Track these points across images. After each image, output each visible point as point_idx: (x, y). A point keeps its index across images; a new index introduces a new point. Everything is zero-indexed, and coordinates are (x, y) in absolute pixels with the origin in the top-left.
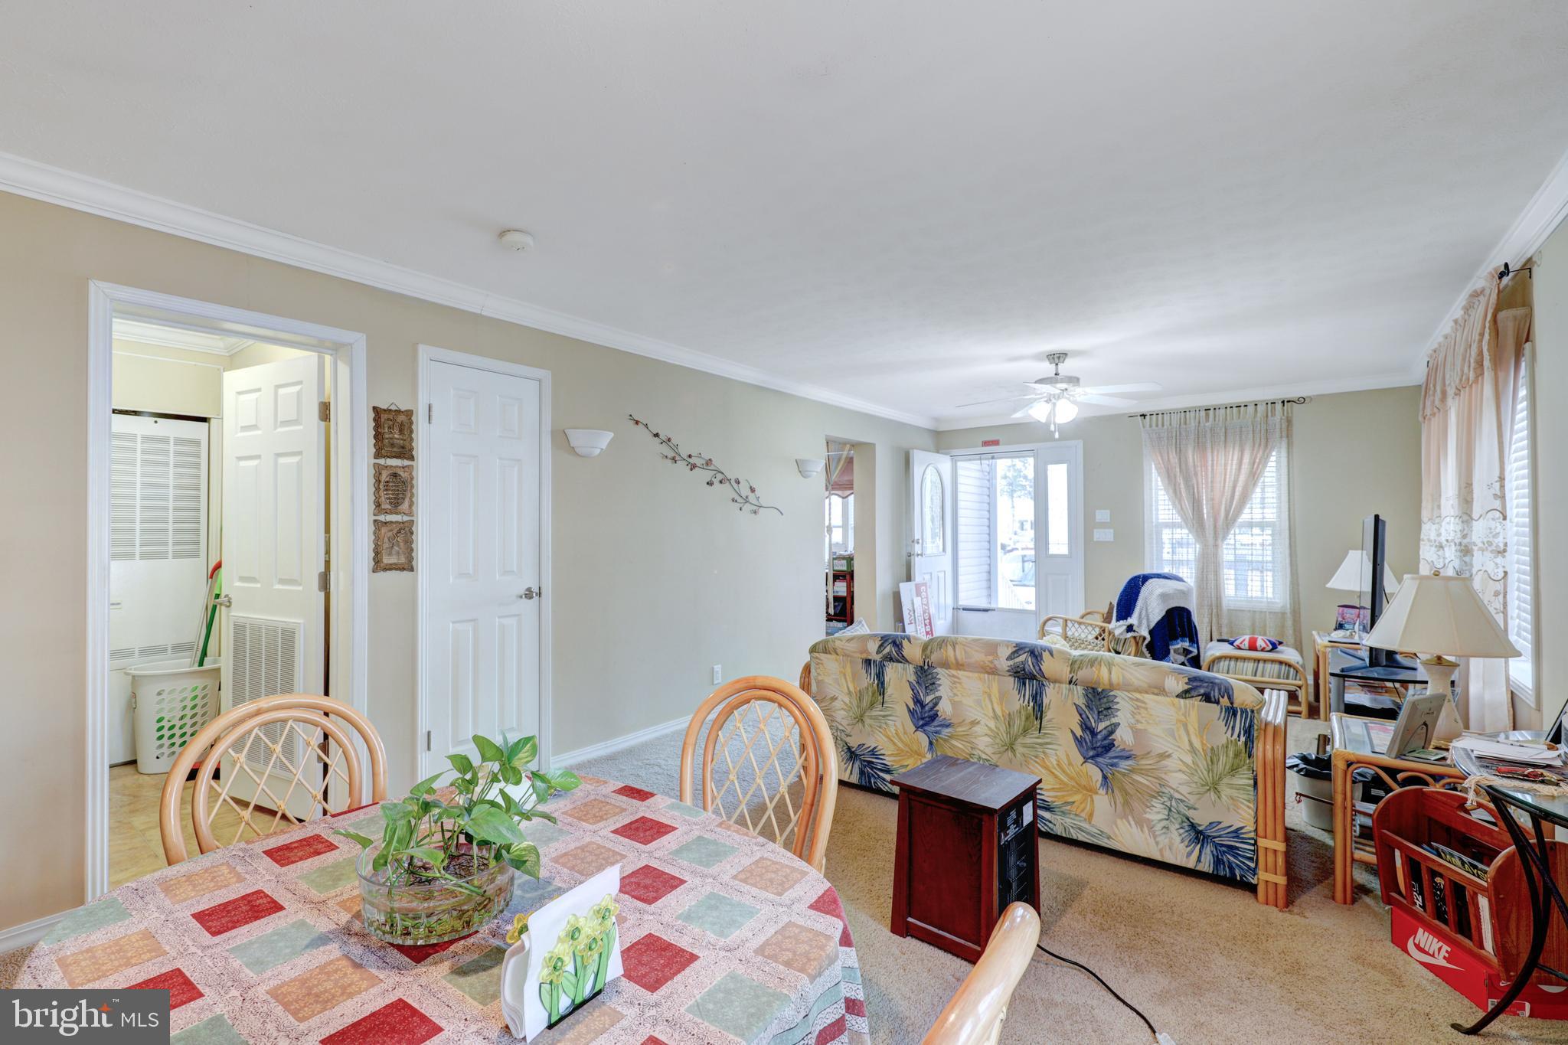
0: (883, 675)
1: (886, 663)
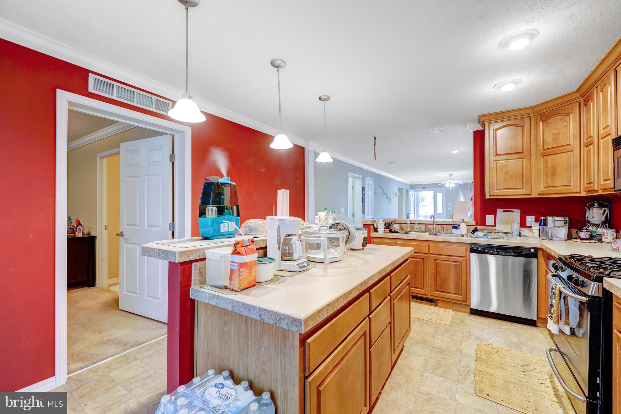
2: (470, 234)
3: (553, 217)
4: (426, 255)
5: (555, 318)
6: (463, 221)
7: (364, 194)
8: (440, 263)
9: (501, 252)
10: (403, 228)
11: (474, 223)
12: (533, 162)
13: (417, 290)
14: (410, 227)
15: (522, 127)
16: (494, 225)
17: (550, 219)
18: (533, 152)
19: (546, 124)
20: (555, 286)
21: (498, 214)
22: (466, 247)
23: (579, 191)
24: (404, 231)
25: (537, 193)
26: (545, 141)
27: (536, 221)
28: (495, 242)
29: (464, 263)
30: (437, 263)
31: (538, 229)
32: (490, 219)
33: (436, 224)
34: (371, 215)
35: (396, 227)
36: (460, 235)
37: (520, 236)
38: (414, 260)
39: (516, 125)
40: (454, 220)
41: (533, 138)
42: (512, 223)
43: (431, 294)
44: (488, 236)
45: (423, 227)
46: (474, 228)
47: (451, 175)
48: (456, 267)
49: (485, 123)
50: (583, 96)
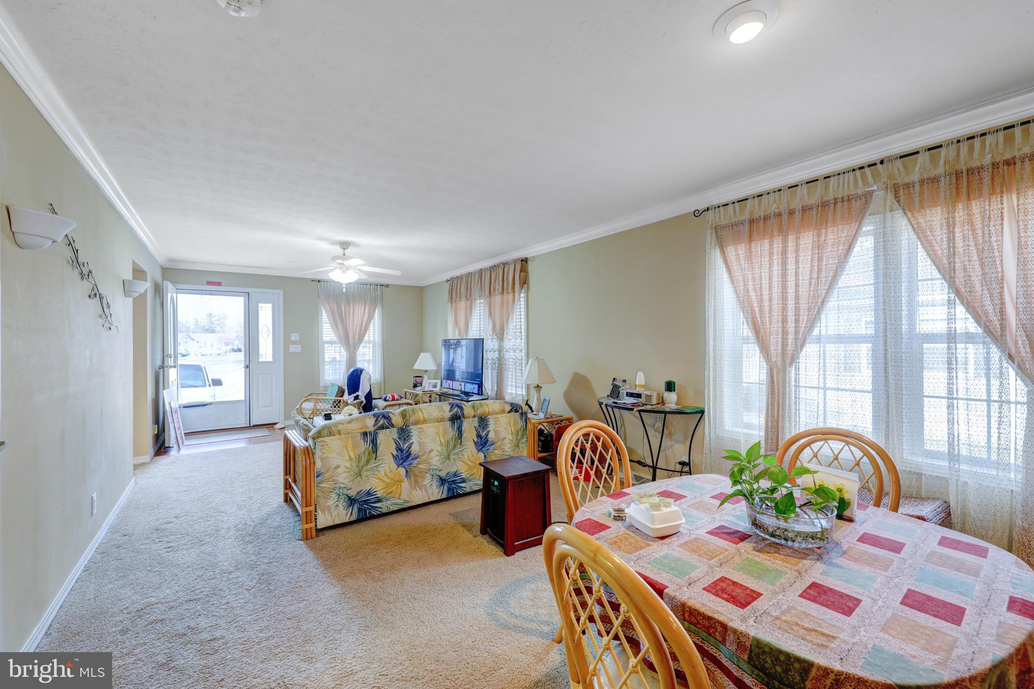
0: (376, 440)
1: (378, 431)
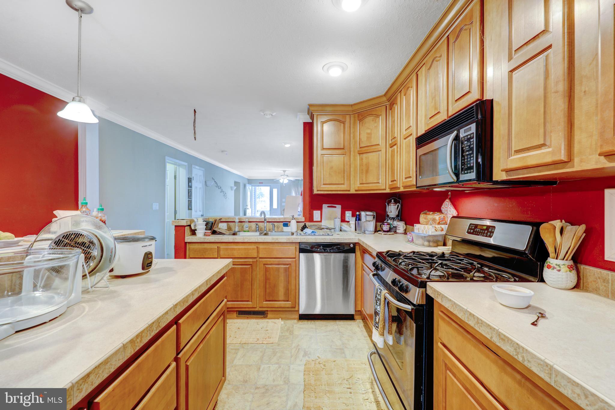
2: (300, 232)
3: (366, 212)
4: (255, 260)
5: (381, 330)
6: (293, 218)
7: (190, 186)
8: (269, 267)
9: (326, 249)
10: (231, 228)
11: (303, 219)
12: (352, 160)
13: (244, 304)
14: (239, 227)
15: (344, 123)
16: (320, 220)
17: (363, 214)
18: (352, 149)
19: (362, 123)
20: (380, 291)
21: (324, 210)
22: (296, 247)
23: (385, 188)
24: (232, 231)
25: (354, 189)
26: (361, 139)
27: (353, 216)
28: (322, 239)
29: (293, 264)
30: (266, 269)
31: (355, 223)
32: (316, 214)
33: (267, 222)
34: (200, 211)
35: (223, 227)
36: (290, 233)
37: (341, 230)
38: (241, 268)
39: (339, 121)
40: (285, 216)
41: (352, 135)
42: (335, 218)
43: (260, 306)
44: (316, 233)
45: (253, 225)
46: (303, 224)
47: (284, 171)
48: (286, 270)
49: (313, 113)
50: (389, 101)
